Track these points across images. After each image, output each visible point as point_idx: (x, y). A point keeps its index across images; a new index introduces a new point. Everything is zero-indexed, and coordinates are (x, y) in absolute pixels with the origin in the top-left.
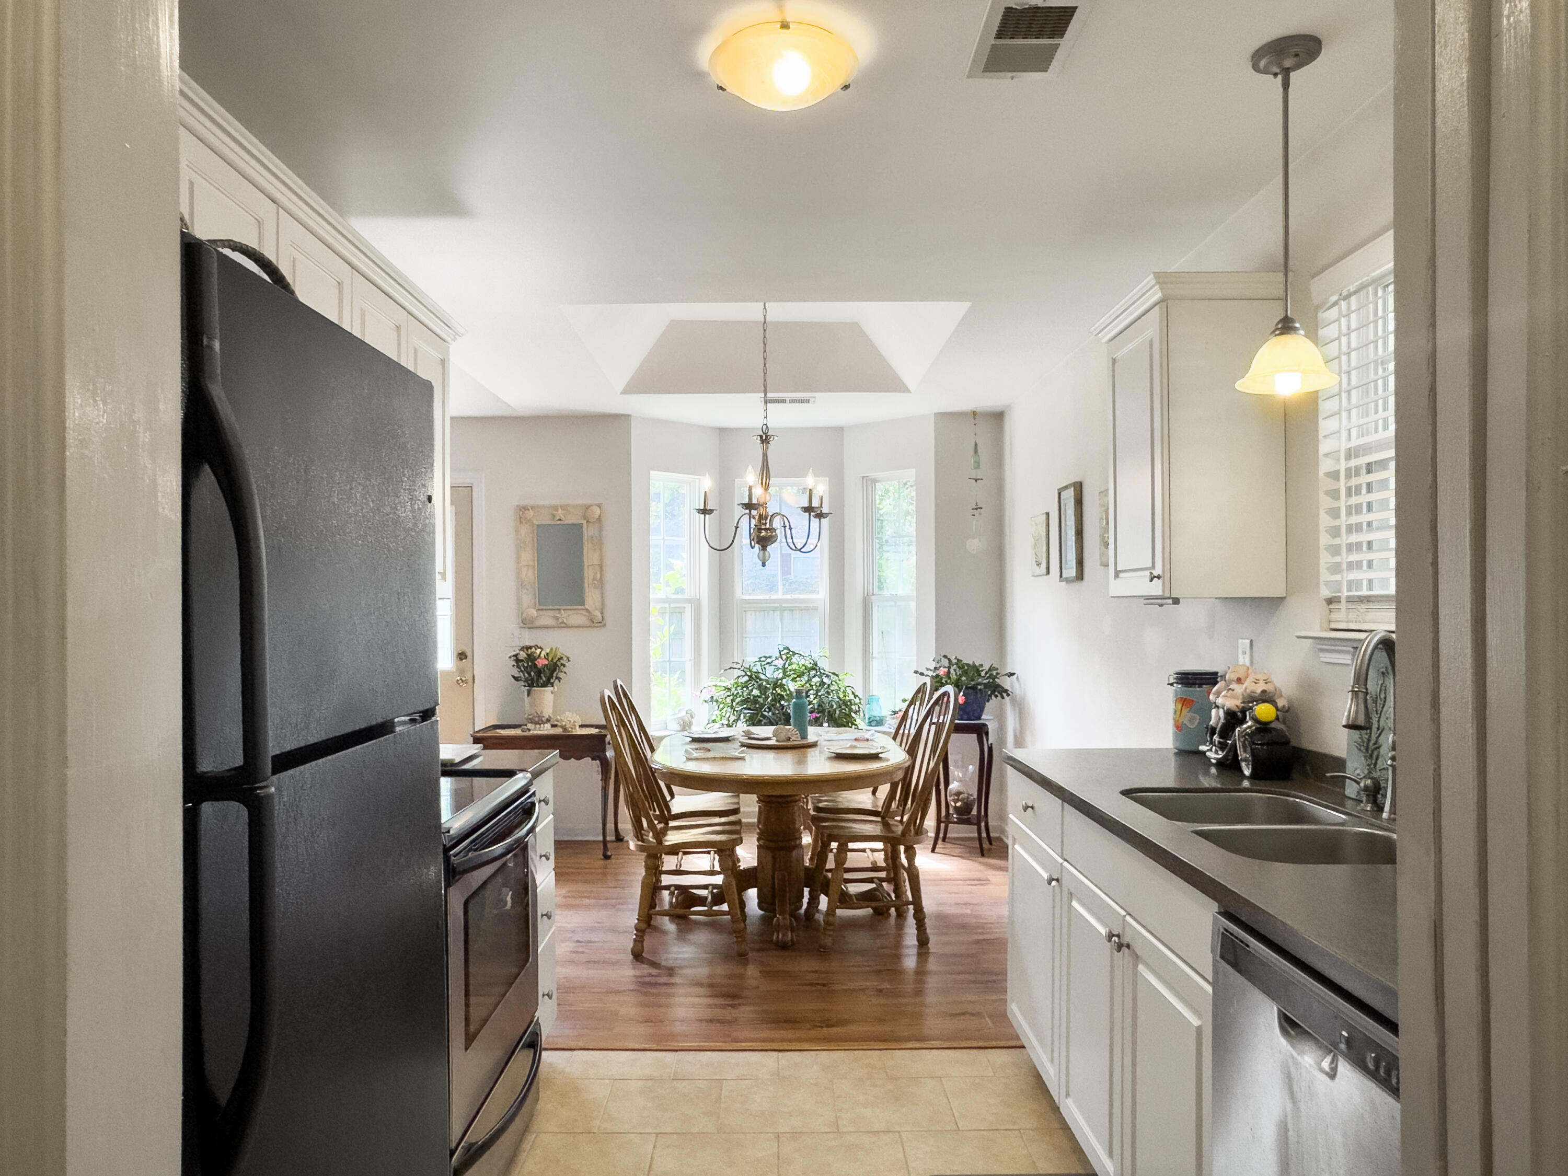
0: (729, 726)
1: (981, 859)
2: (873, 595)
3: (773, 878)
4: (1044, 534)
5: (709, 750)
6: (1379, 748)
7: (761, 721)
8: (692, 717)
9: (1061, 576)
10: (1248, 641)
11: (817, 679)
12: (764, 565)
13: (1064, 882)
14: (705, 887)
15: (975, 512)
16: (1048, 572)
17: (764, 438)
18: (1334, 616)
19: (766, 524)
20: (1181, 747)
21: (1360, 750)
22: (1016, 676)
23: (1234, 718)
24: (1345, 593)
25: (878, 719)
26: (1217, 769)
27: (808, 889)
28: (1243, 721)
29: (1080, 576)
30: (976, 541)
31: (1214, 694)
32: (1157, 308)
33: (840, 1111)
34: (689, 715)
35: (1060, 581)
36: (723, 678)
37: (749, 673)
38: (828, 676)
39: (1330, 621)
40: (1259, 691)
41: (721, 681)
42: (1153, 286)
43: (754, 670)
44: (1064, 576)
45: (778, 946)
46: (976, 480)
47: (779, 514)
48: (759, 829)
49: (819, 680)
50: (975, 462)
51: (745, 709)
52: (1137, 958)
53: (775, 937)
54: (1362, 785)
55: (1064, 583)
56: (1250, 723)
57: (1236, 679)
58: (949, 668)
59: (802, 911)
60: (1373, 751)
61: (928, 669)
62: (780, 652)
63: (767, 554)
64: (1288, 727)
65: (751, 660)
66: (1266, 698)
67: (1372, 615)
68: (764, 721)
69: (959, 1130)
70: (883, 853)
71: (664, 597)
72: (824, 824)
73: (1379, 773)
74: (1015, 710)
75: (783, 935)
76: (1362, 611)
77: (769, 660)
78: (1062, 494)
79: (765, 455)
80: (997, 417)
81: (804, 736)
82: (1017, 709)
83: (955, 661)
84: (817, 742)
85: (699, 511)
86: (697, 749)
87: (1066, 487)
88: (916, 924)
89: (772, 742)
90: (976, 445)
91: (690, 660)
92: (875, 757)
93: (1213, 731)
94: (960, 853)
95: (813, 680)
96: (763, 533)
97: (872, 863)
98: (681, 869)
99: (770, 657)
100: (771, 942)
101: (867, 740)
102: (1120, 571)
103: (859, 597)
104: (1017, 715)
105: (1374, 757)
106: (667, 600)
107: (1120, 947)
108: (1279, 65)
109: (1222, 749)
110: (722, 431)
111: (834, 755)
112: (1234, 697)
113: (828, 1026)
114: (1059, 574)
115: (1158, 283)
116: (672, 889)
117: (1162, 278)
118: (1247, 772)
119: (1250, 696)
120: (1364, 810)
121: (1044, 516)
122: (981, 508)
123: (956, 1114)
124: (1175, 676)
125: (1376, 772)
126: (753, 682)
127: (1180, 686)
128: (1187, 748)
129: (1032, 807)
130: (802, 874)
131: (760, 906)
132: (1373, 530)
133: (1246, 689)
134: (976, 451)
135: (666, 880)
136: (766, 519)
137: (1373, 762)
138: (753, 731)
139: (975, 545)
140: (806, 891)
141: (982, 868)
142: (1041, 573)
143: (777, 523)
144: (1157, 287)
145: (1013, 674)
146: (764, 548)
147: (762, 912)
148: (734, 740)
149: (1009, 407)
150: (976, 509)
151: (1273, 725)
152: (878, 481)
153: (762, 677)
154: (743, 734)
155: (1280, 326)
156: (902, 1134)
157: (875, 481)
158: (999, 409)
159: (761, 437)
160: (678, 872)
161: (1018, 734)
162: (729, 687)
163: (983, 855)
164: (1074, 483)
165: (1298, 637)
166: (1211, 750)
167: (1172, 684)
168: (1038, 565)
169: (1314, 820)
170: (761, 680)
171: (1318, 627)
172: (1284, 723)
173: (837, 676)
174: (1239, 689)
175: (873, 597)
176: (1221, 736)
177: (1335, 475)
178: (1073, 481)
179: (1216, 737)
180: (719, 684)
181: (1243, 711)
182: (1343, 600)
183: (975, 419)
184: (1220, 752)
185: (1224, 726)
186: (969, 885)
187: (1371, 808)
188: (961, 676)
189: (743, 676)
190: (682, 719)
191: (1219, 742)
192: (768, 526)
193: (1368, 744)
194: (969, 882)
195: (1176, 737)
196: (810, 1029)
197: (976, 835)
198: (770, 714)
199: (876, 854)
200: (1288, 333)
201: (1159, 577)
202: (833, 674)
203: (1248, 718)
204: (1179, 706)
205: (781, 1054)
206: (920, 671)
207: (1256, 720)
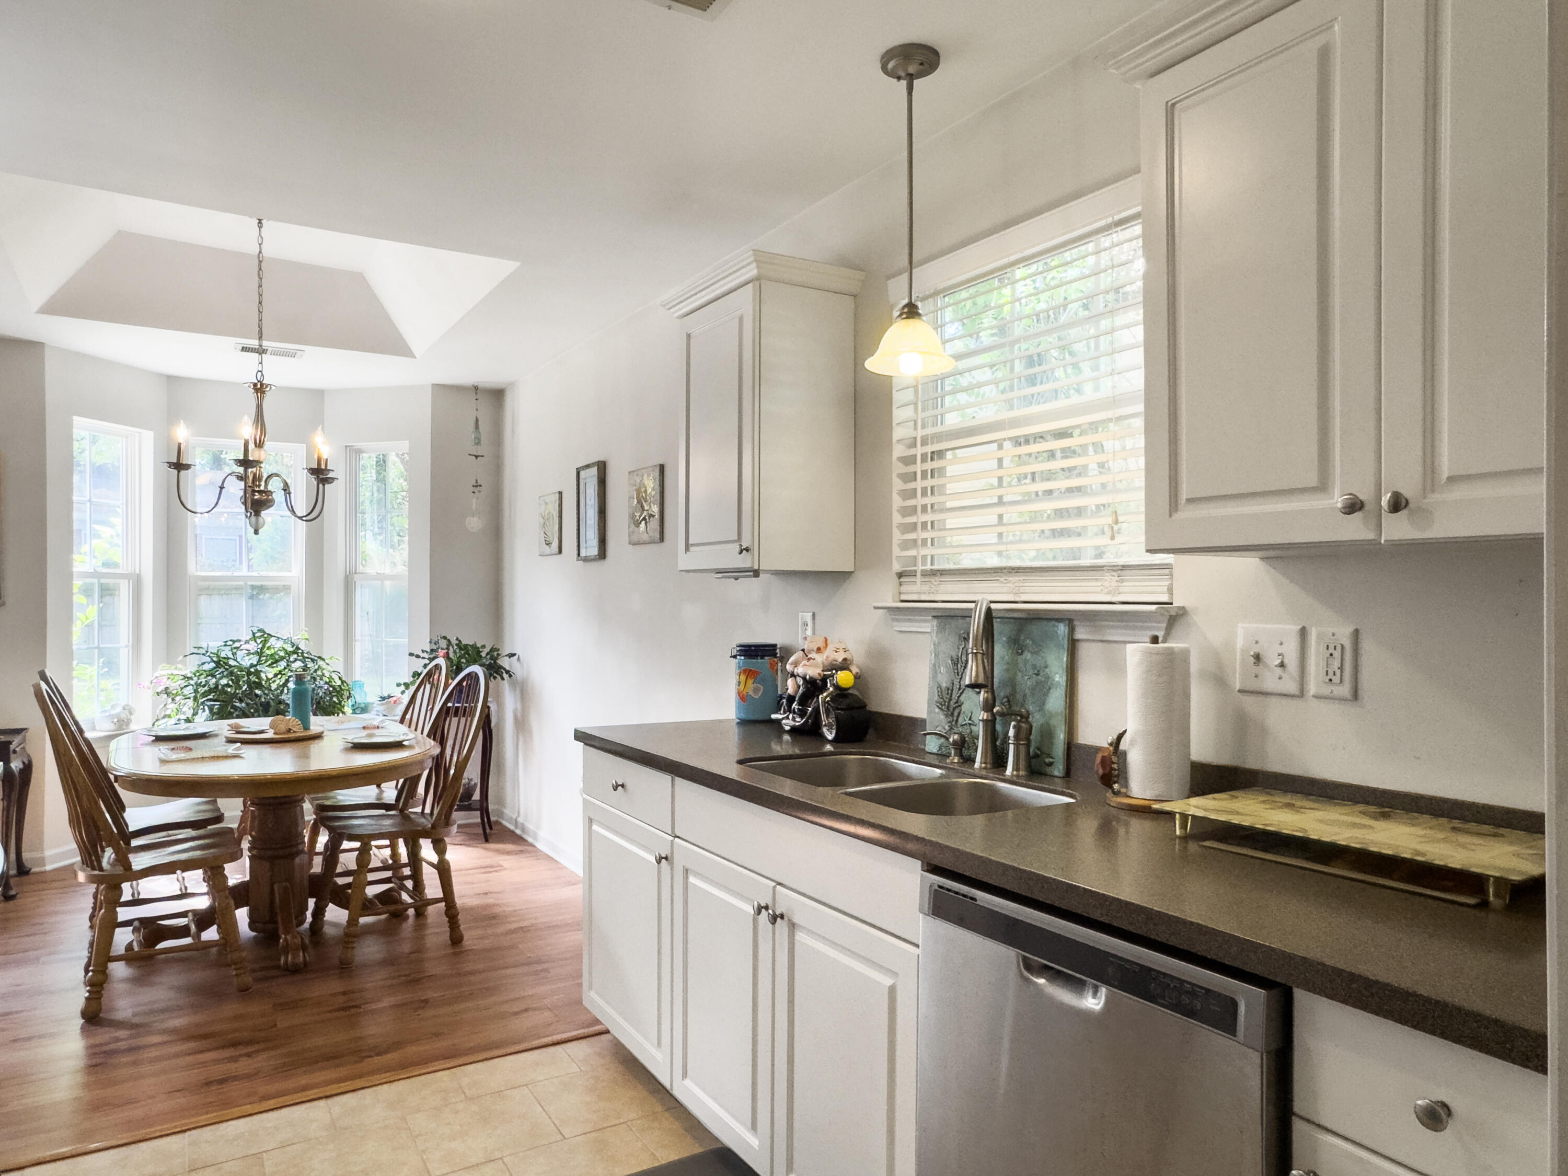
0: (188, 721)
1: (488, 845)
2: (356, 573)
3: (272, 892)
4: (556, 514)
5: (191, 749)
6: (960, 706)
7: (233, 713)
8: (131, 713)
9: (579, 555)
10: (811, 614)
11: (299, 664)
12: (256, 532)
13: (675, 861)
14: (183, 915)
15: (475, 489)
16: (560, 551)
17: (259, 386)
18: (904, 588)
19: (259, 486)
20: (743, 716)
21: (941, 709)
22: (517, 656)
23: (813, 687)
24: (920, 567)
25: (363, 706)
26: (791, 736)
27: (314, 900)
28: (824, 688)
29: (602, 554)
30: (475, 519)
31: (792, 664)
32: (751, 285)
33: (424, 1151)
34: (127, 712)
35: (578, 560)
36: (179, 666)
37: (215, 659)
38: (313, 660)
39: (900, 593)
40: (840, 660)
41: (176, 668)
42: (749, 264)
43: (223, 655)
44: (583, 554)
45: (289, 971)
46: (477, 457)
47: (277, 475)
48: (252, 836)
49: (302, 665)
50: (475, 438)
51: (208, 700)
52: (793, 926)
53: (282, 961)
54: (951, 740)
55: (581, 562)
56: (831, 689)
57: (815, 649)
58: (448, 649)
59: (306, 925)
60: (954, 709)
61: (423, 651)
62: (254, 634)
63: (261, 520)
64: (860, 692)
65: (214, 645)
66: (844, 665)
67: (943, 587)
68: (237, 713)
69: (565, 1139)
70: (389, 849)
71: (92, 571)
72: (336, 824)
73: (960, 729)
74: (515, 690)
75: (293, 958)
76: (935, 583)
77: (237, 645)
78: (582, 474)
79: (259, 408)
80: (497, 395)
81: (306, 728)
82: (518, 691)
83: (454, 642)
84: (323, 733)
85: (171, 465)
86: (173, 749)
87: (588, 466)
88: (449, 922)
89: (270, 735)
90: (477, 420)
91: (127, 646)
92: (398, 745)
93: (791, 699)
94: (463, 840)
95: (293, 665)
96: (257, 496)
97: (382, 862)
98: (140, 897)
99: (239, 641)
100: (278, 967)
101: (378, 727)
102: (692, 545)
103: (341, 576)
104: (519, 696)
105: (956, 714)
106: (95, 574)
107: (774, 919)
108: (906, 70)
109: (802, 717)
110: (172, 381)
111: (351, 745)
112: (816, 666)
113: (378, 1054)
114: (576, 552)
115: (756, 260)
116: (136, 923)
117: (760, 257)
118: (830, 736)
119: (832, 664)
120: (952, 763)
121: (557, 495)
122: (481, 486)
123: (557, 1122)
124: (738, 648)
125: (957, 727)
126: (222, 669)
127: (743, 658)
128: (752, 717)
129: (623, 786)
130: (306, 883)
131: (252, 926)
132: (935, 511)
133: (827, 657)
134: (477, 427)
135: (124, 914)
136: (260, 480)
137: (955, 718)
138: (242, 724)
139: (474, 523)
140: (311, 902)
141: (490, 854)
142: (553, 552)
143: (275, 486)
144: (754, 265)
145: (514, 655)
146: (257, 514)
147: (254, 934)
148: (216, 735)
149: (512, 384)
150: (476, 486)
151: (850, 691)
152: (364, 452)
153: (232, 662)
154: (229, 728)
155: (906, 310)
156: (505, 1160)
157: (359, 452)
158: (503, 386)
159: (255, 385)
160: (136, 902)
161: (519, 715)
162: (189, 675)
163: (487, 841)
164: (598, 462)
165: (876, 608)
166: (787, 718)
167: (735, 657)
168: (547, 544)
169: (903, 776)
170: (230, 666)
171: (891, 600)
172: (858, 689)
173: (323, 660)
174: (820, 658)
175: (356, 576)
176: (799, 704)
177: (909, 460)
178: (597, 460)
179: (795, 706)
180: (175, 672)
181: (824, 679)
182: (919, 574)
183: (476, 393)
184: (798, 719)
185: (803, 694)
186: (481, 873)
187: (959, 760)
188: (461, 657)
189: (209, 663)
190: (117, 715)
191: (798, 709)
192: (262, 488)
193: (949, 702)
194: (483, 870)
195: (739, 708)
196: (356, 1062)
197: (479, 820)
198: (243, 705)
199: (382, 851)
200: (913, 318)
201: (747, 550)
202: (319, 657)
203: (829, 685)
204: (743, 677)
205: (330, 1101)
206: (415, 653)
207: (837, 687)
